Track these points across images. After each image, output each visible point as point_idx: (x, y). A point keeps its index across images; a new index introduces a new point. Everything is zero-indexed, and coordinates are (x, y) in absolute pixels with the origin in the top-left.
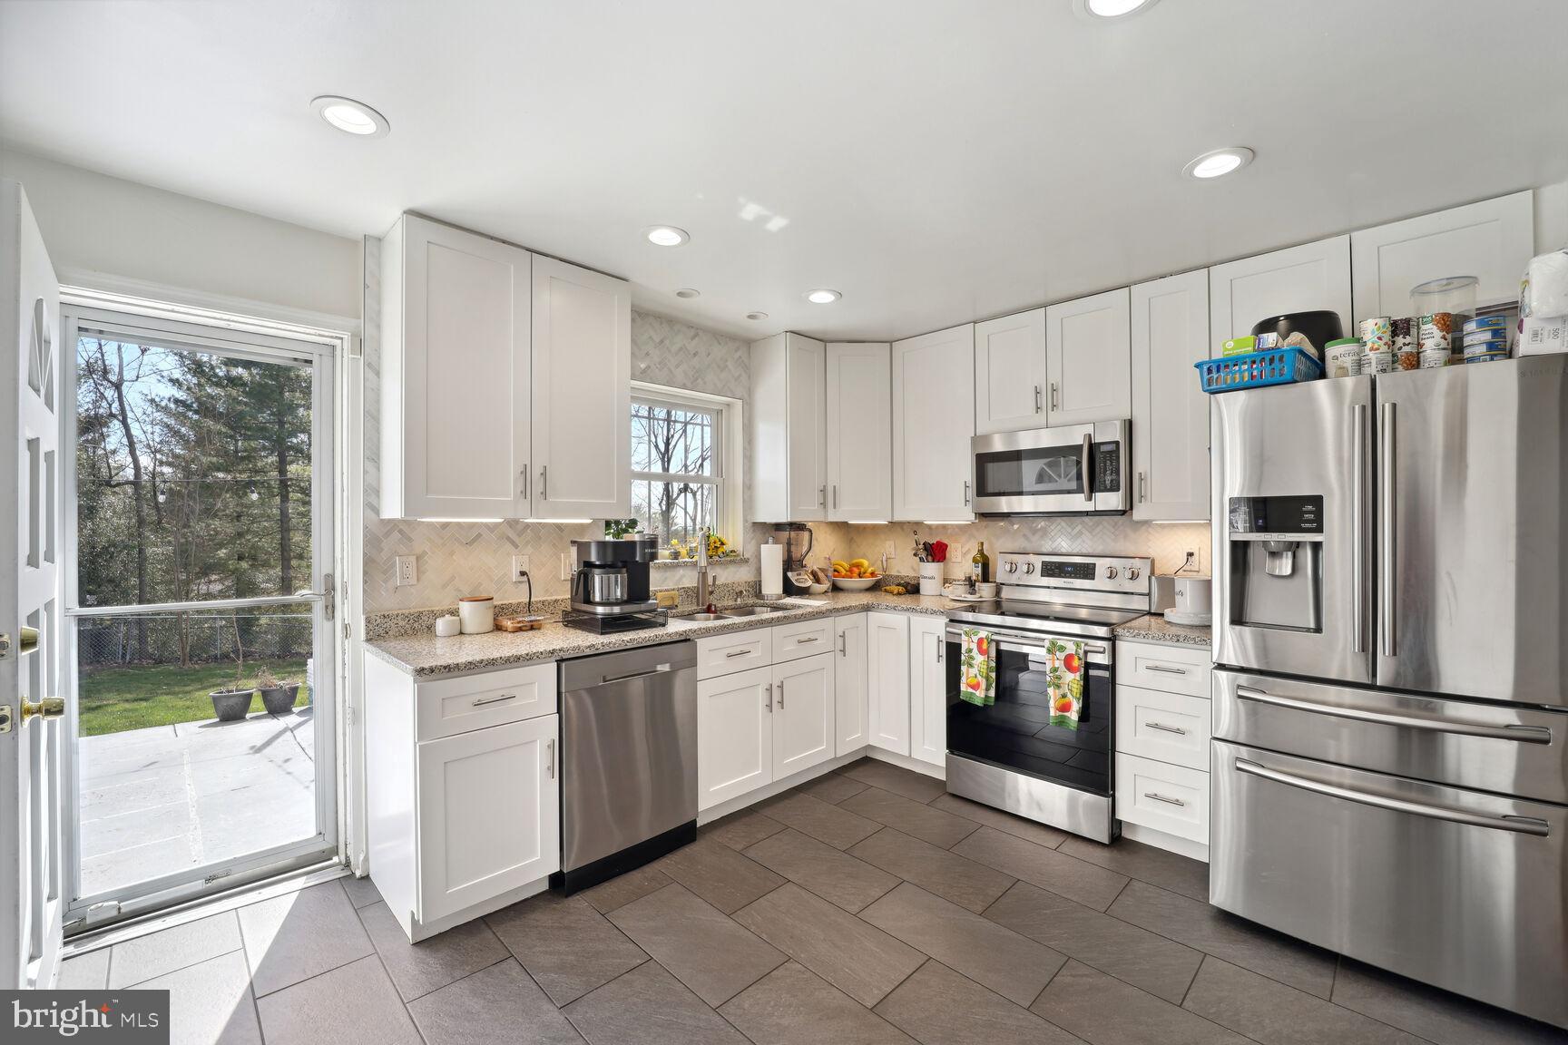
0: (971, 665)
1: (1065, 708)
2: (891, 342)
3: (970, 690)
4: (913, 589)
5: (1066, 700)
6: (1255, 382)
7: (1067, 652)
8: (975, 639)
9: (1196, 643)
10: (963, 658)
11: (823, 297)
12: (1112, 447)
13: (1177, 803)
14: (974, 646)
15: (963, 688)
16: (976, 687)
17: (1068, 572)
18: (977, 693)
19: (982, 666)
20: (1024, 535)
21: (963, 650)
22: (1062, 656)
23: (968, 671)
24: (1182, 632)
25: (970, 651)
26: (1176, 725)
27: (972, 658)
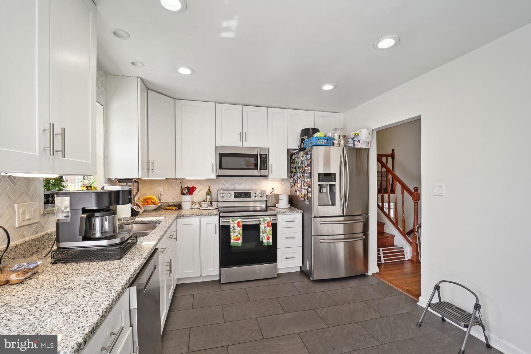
0: (234, 232)
1: (268, 238)
2: (175, 99)
3: (235, 241)
4: (179, 207)
5: (268, 236)
6: (325, 145)
7: (268, 221)
8: (236, 222)
9: (297, 212)
10: (231, 230)
11: (185, 71)
12: (265, 156)
13: (292, 258)
14: (236, 225)
15: (232, 241)
16: (238, 239)
17: (243, 196)
18: (239, 242)
19: (240, 231)
20: (223, 184)
21: (231, 227)
22: (266, 222)
23: (233, 234)
24: (285, 211)
25: (234, 227)
26: (291, 236)
27: (235, 229)
